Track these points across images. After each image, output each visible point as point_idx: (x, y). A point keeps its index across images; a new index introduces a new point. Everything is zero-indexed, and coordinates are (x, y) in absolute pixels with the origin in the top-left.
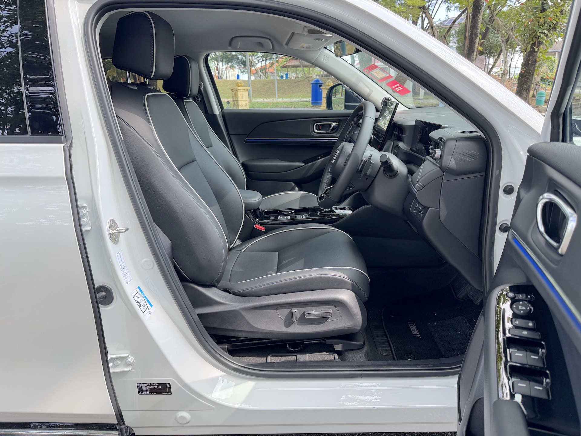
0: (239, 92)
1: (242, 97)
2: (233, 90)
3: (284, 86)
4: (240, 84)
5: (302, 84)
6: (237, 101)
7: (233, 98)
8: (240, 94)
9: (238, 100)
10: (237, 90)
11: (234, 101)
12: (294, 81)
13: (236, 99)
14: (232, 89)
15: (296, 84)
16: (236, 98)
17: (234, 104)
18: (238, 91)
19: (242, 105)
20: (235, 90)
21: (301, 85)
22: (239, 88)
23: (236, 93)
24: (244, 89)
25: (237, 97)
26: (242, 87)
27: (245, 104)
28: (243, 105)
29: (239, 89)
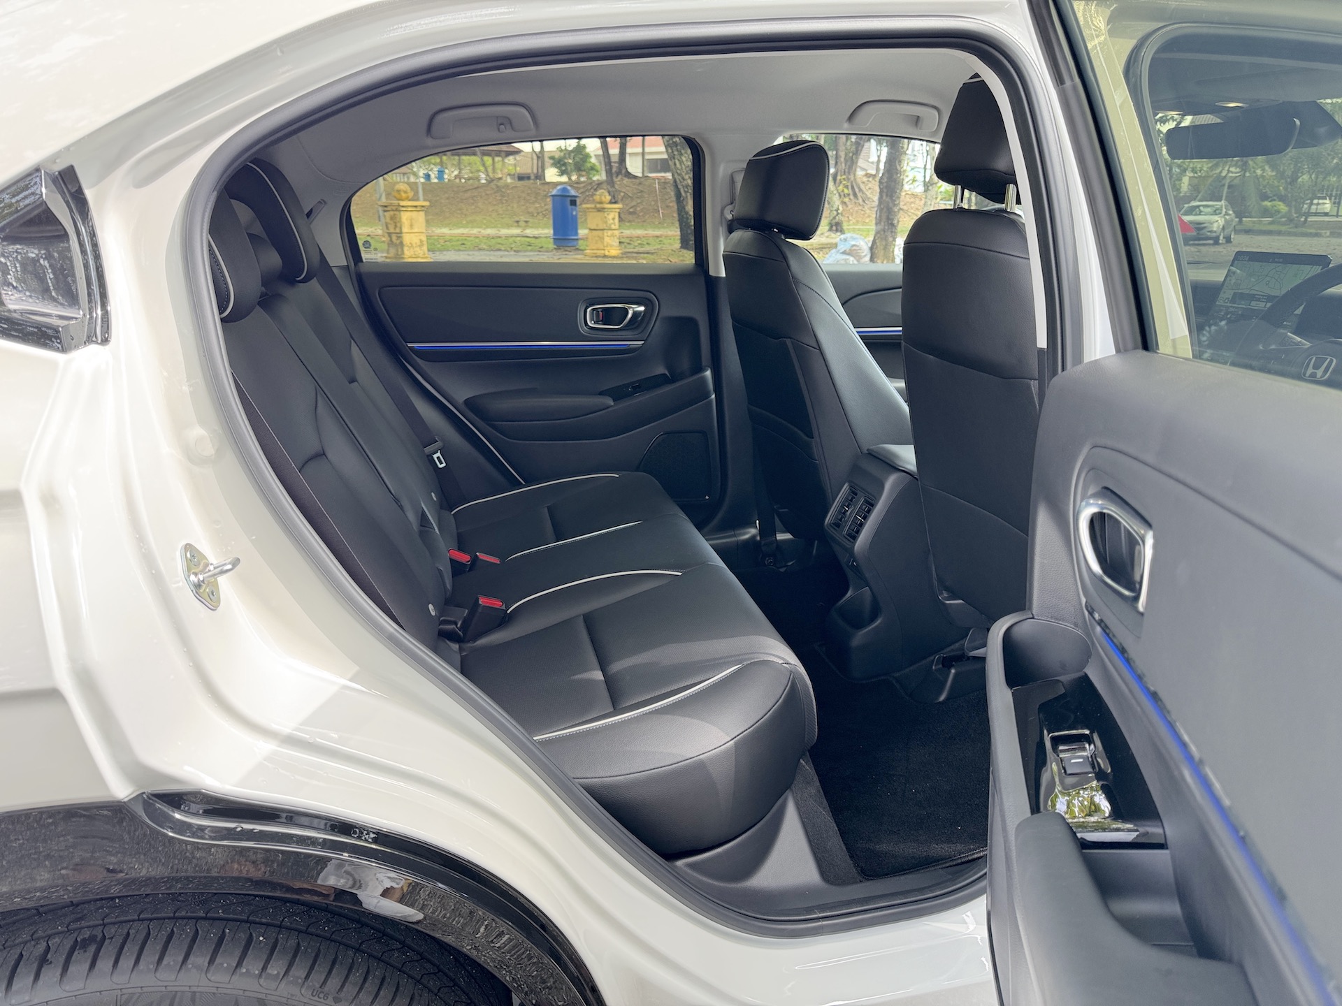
0: (402, 213)
1: (411, 226)
2: (386, 209)
3: (438, 198)
4: (404, 195)
5: (484, 194)
6: (399, 235)
7: (387, 228)
8: (405, 217)
9: (401, 233)
10: (398, 209)
11: (390, 234)
12: (463, 187)
13: (395, 229)
14: (386, 206)
15: (468, 194)
16: (396, 226)
17: (391, 240)
18: (400, 211)
19: (411, 243)
20: (394, 208)
21: (481, 197)
22: (402, 203)
23: (395, 215)
24: (416, 207)
25: (398, 225)
26: (410, 200)
27: (419, 243)
28: (414, 245)
29: (403, 207)
